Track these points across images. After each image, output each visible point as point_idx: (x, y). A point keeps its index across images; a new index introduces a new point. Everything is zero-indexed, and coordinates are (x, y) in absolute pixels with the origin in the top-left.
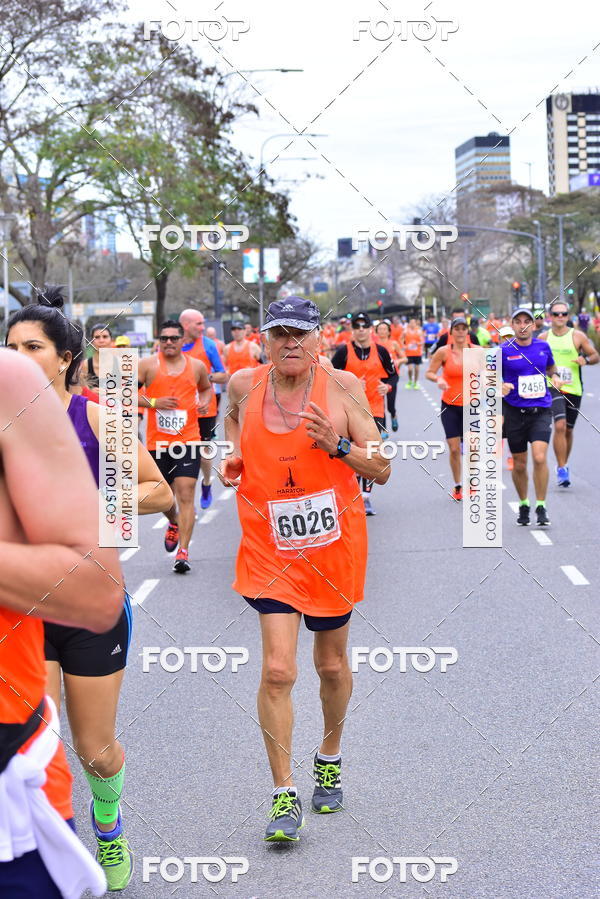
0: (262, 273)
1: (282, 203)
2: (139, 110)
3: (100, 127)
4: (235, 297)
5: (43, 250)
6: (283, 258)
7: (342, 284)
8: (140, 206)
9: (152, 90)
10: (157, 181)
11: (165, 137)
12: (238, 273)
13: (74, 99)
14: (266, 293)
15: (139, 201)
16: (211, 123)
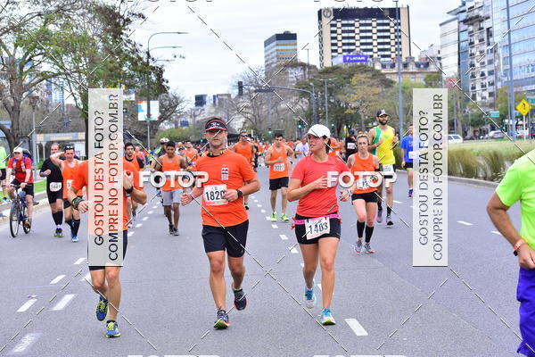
0: (149, 115)
1: (160, 72)
2: (75, 17)
3: (51, 27)
4: (133, 130)
5: (17, 101)
6: (162, 106)
7: (198, 122)
8: (76, 74)
9: (82, 5)
10: (85, 59)
11: (90, 34)
12: (135, 116)
13: (36, 11)
14: (151, 127)
15: (75, 72)
16: (117, 25)
